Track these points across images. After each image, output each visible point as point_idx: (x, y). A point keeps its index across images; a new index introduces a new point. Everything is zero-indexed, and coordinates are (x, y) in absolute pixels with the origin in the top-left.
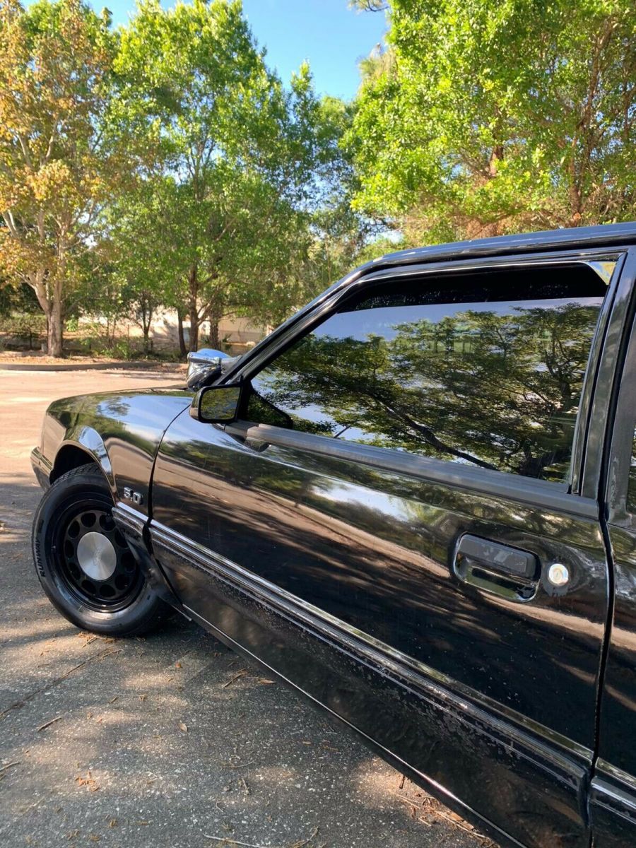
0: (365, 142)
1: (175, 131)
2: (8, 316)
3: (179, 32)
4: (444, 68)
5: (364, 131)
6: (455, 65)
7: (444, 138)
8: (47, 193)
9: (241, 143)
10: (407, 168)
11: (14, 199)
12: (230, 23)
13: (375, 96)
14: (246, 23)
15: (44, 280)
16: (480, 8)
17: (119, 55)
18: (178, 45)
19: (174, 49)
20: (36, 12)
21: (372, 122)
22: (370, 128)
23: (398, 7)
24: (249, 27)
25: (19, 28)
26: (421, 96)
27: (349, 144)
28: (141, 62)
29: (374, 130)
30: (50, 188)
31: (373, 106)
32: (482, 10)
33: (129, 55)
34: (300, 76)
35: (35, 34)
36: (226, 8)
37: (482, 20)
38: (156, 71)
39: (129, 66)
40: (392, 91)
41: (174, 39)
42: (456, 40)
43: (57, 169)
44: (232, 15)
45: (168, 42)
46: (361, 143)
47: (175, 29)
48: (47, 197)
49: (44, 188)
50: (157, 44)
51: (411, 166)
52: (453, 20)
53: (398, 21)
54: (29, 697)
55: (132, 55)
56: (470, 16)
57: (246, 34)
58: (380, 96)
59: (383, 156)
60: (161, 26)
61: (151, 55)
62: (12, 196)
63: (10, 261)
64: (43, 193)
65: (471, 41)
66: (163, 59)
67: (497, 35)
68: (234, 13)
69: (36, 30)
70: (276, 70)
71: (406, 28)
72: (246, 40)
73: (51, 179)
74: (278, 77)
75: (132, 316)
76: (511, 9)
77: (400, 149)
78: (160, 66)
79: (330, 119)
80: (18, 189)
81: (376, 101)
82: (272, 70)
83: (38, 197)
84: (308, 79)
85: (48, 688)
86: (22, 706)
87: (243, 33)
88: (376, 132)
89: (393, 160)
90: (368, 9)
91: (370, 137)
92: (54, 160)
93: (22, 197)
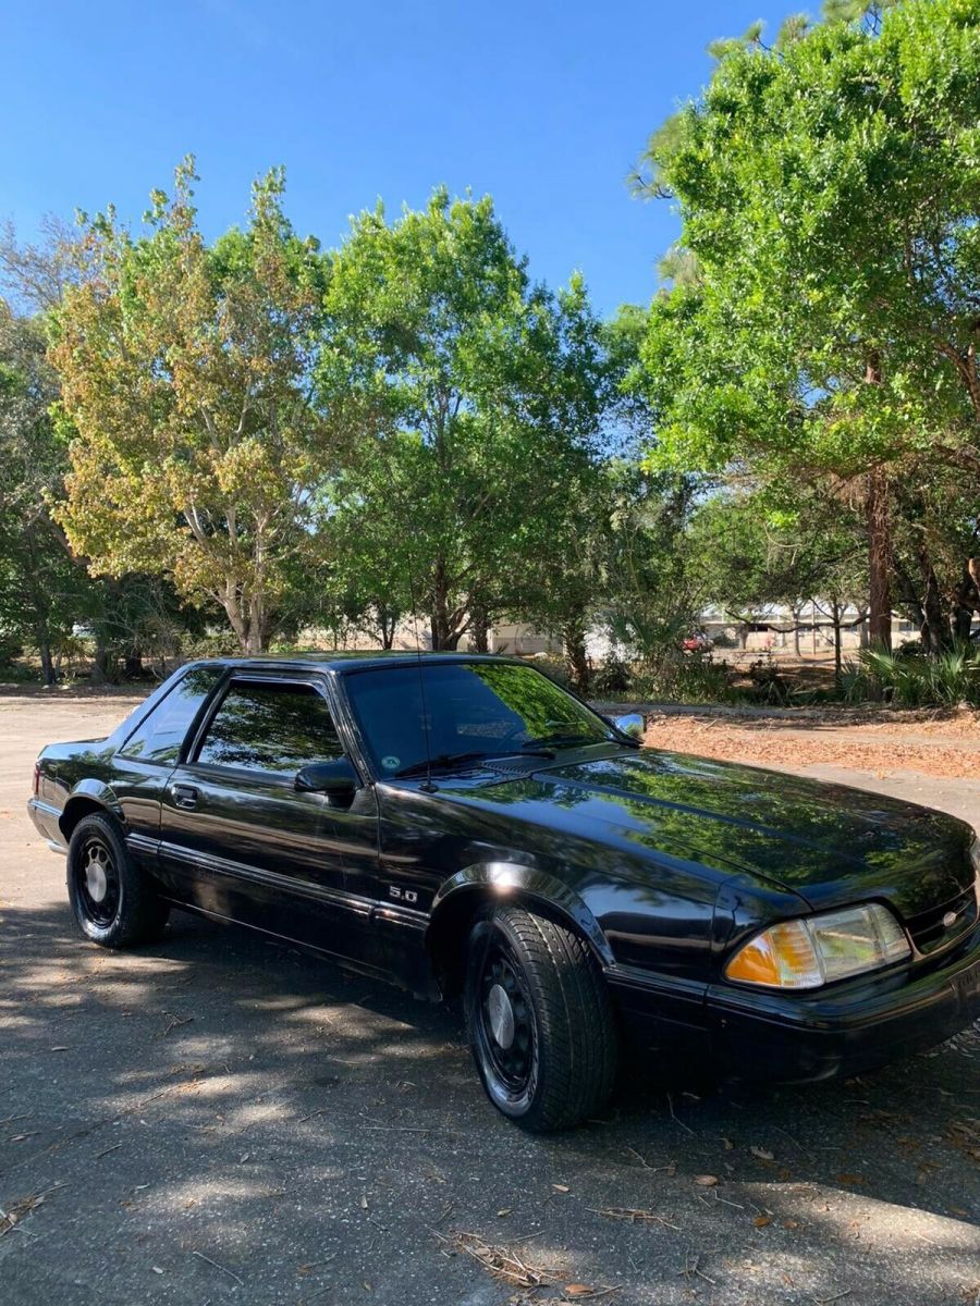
0: (657, 380)
1: (408, 381)
2: (203, 635)
3: (406, 254)
4: (752, 277)
5: (655, 366)
6: (767, 273)
7: (762, 370)
8: (235, 483)
9: (492, 390)
10: (713, 413)
11: (194, 493)
12: (478, 229)
13: (668, 315)
14: (499, 225)
15: (238, 593)
16: (792, 198)
17: (330, 290)
18: (405, 270)
19: (400, 275)
20: (224, 246)
21: (666, 352)
22: (662, 362)
23: (687, 201)
24: (504, 231)
25: (201, 277)
26: (728, 315)
27: (634, 385)
28: (360, 296)
29: (668, 363)
30: (239, 476)
31: (667, 329)
32: (795, 200)
33: (342, 289)
34: (571, 292)
35: (225, 276)
36: (470, 213)
37: (796, 211)
38: (379, 307)
39: (344, 304)
40: (692, 307)
41: (400, 264)
42: (764, 241)
43: (250, 450)
44: (479, 220)
45: (392, 268)
46: (652, 381)
47: (401, 250)
48: (235, 487)
49: (231, 477)
50: (379, 270)
51: (719, 410)
52: (758, 215)
53: (689, 218)
54: (96, 1126)
55: (347, 289)
56: (779, 210)
57: (500, 240)
58: (675, 315)
59: (681, 399)
60: (383, 248)
61: (372, 286)
62: (192, 490)
63: (189, 574)
64: (230, 483)
65: (783, 241)
66: (386, 289)
67: (818, 230)
68: (482, 216)
69: (224, 270)
70: (545, 281)
71: (701, 227)
72: (500, 248)
73: (240, 464)
74: (549, 290)
75: (368, 628)
76: (834, 195)
77: (703, 389)
78: (382, 299)
79: (628, 337)
80: (199, 478)
81: (669, 323)
82: (540, 281)
83: (224, 489)
84: (582, 294)
85: (118, 1118)
86: (87, 1134)
87: (496, 239)
88: (671, 365)
89: (694, 402)
90: (660, 196)
91: (663, 373)
92: (245, 439)
93: (205, 490)
